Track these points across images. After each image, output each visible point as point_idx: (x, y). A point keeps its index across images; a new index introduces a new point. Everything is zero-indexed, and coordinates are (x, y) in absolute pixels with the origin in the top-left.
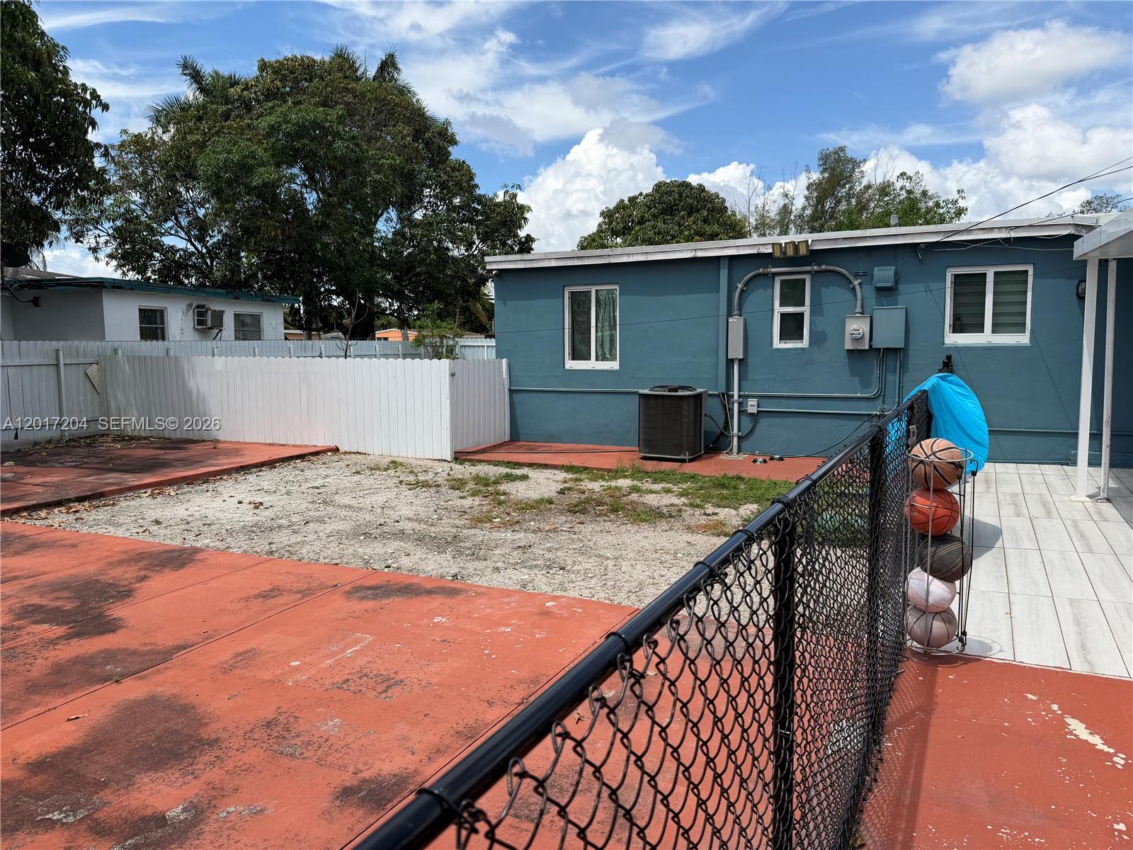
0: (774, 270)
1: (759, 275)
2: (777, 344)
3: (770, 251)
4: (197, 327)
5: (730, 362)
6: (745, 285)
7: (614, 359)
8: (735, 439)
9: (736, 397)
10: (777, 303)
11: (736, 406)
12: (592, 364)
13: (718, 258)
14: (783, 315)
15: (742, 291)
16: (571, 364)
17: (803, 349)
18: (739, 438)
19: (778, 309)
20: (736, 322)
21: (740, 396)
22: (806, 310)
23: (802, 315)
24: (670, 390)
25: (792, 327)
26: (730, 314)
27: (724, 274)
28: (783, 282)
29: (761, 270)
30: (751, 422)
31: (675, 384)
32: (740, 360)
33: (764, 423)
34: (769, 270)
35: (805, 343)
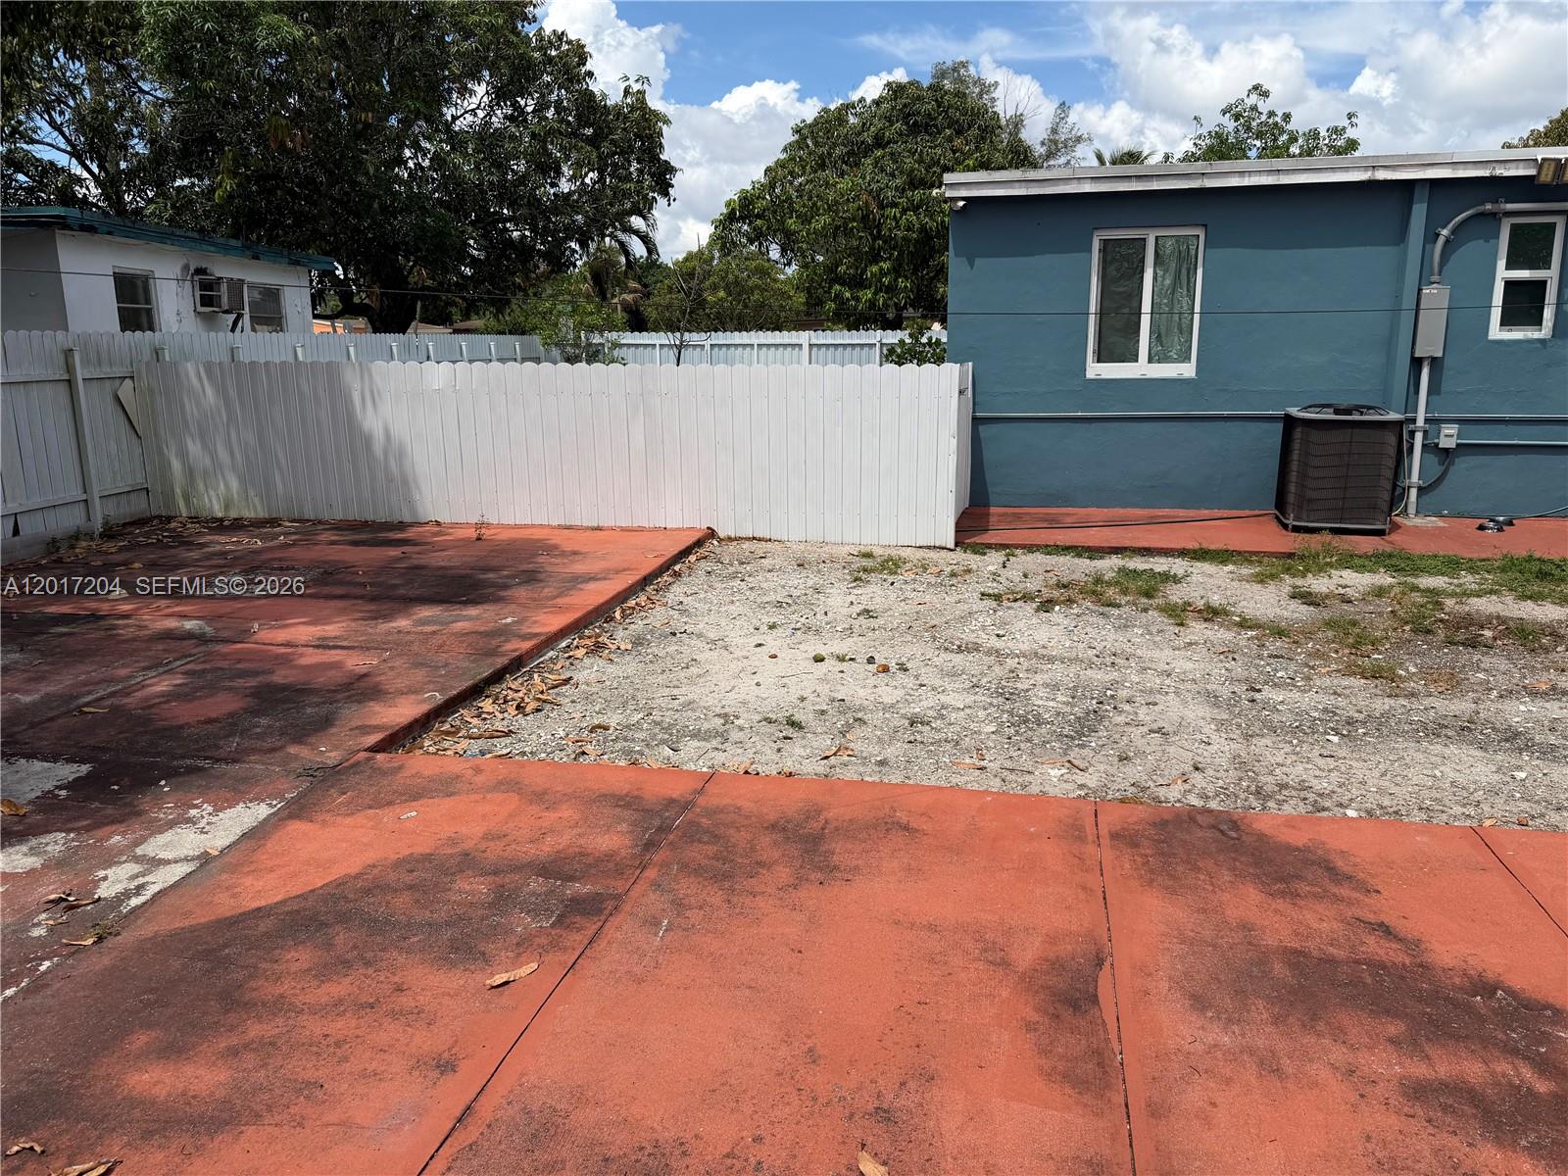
0: (1510, 207)
1: (1482, 214)
2: (1496, 332)
3: (1532, 172)
4: (201, 309)
5: (1417, 363)
6: (1453, 232)
7: (1187, 358)
8: (1414, 492)
9: (1420, 422)
10: (1502, 263)
11: (1419, 436)
12: (1141, 369)
13: (1409, 185)
14: (1510, 285)
15: (1447, 241)
16: (1096, 370)
17: (1542, 341)
18: (1420, 489)
19: (1503, 273)
20: (1436, 295)
21: (1427, 420)
22: (1551, 275)
23: (1541, 285)
24: (1337, 412)
25: (1523, 303)
26: (1423, 280)
27: (1419, 212)
28: (1514, 228)
29: (1489, 206)
30: (1441, 463)
31: (1345, 402)
32: (1434, 360)
33: (1463, 464)
34: (1502, 206)
35: (1545, 331)
